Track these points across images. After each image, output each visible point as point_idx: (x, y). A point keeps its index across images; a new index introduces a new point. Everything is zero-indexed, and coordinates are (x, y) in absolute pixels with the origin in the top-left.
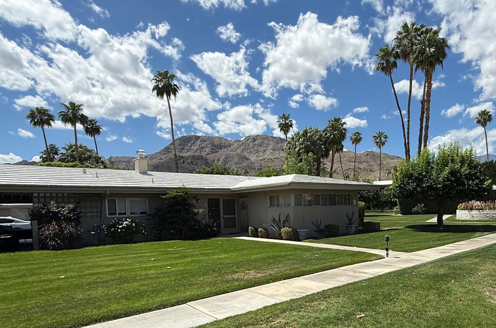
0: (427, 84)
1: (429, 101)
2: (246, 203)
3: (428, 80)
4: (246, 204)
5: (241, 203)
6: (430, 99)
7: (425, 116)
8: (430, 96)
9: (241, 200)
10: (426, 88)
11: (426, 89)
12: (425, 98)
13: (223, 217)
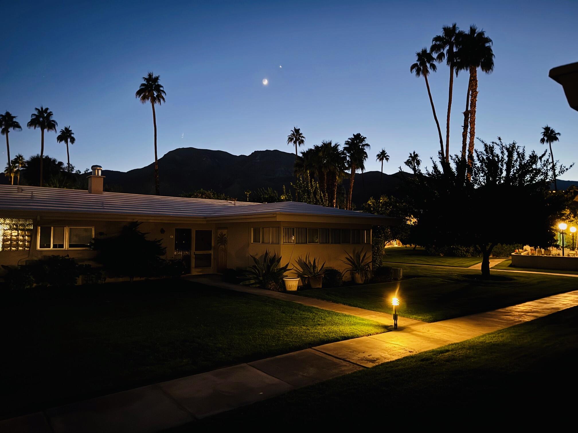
0: (471, 92)
1: (473, 112)
2: (226, 236)
3: (472, 86)
4: (225, 238)
5: (219, 236)
6: (475, 110)
7: (469, 130)
8: (475, 106)
9: (220, 232)
10: (470, 96)
11: (470, 98)
12: (469, 109)
13: (194, 253)
